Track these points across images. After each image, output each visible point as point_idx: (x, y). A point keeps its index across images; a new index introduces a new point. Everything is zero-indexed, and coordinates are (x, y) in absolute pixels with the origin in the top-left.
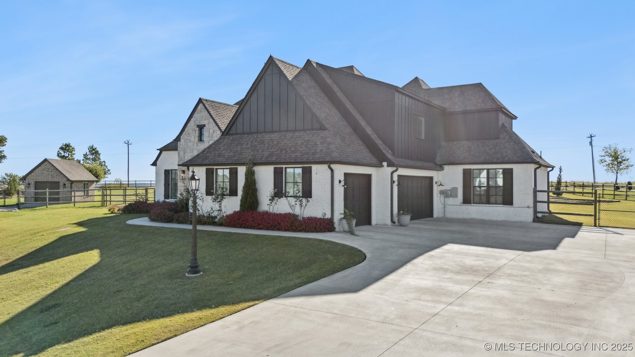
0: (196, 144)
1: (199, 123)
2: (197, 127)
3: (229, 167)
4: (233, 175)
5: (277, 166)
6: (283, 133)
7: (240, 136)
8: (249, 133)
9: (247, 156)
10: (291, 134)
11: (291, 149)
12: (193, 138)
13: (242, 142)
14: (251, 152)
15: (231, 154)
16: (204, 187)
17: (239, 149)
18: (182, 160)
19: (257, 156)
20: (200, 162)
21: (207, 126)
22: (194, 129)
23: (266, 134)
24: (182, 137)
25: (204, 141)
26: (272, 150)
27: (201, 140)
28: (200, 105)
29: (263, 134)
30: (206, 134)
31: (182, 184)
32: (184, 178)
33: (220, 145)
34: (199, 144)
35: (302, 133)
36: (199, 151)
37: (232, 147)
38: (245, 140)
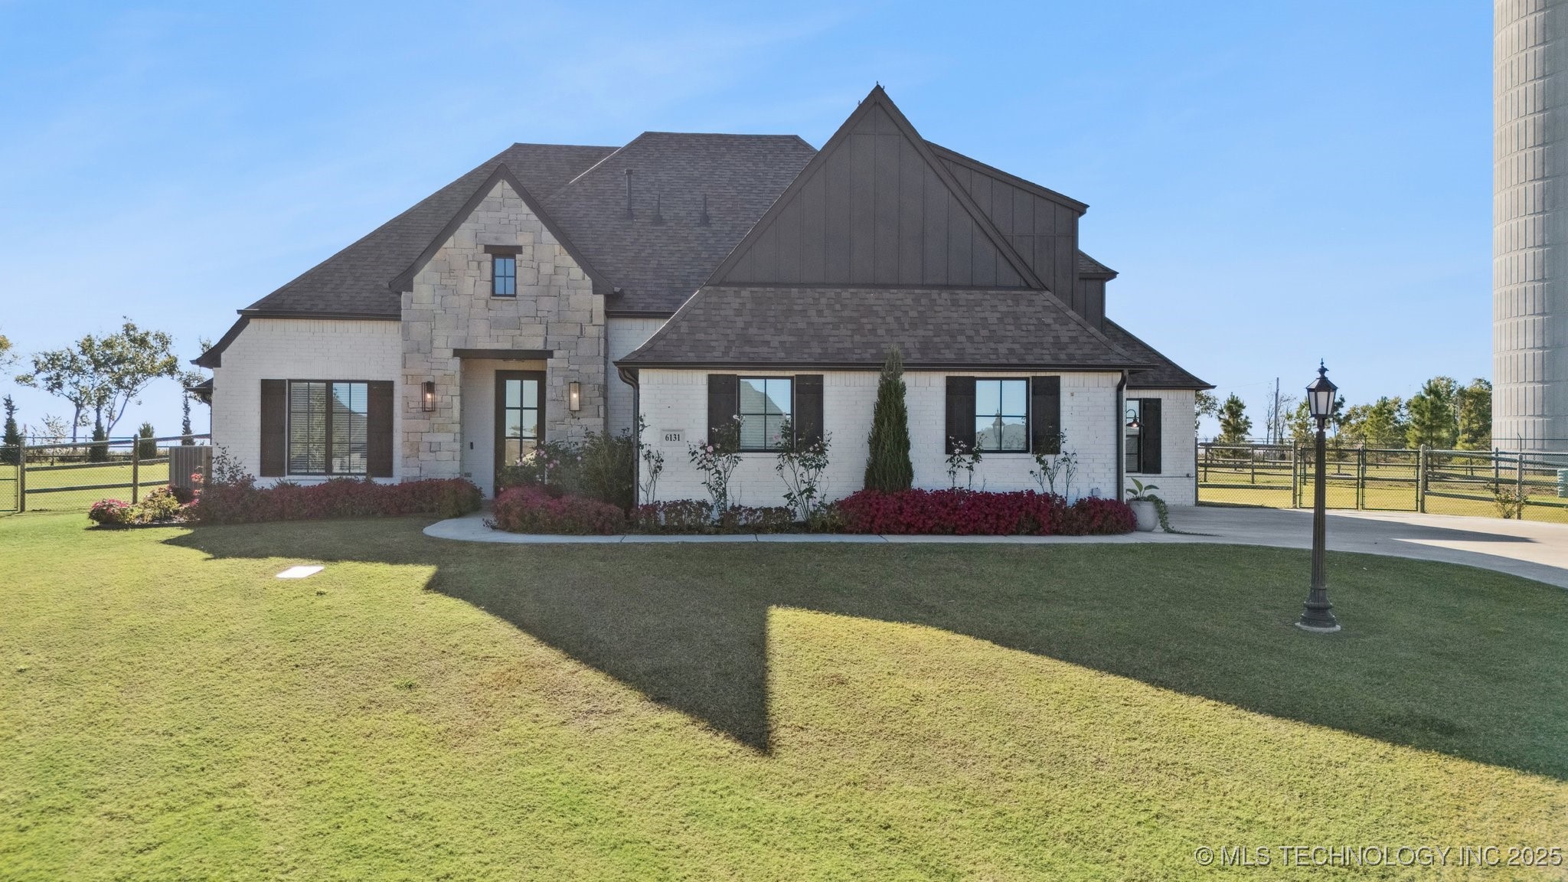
0: (484, 302)
1: (496, 239)
2: (485, 252)
3: (792, 373)
4: (808, 397)
5: (956, 374)
6: (916, 291)
7: (772, 289)
8: (801, 285)
9: (848, 345)
10: (945, 295)
11: (977, 332)
12: (474, 283)
13: (796, 307)
14: (852, 336)
15: (784, 338)
16: (698, 429)
17: (802, 325)
18: (418, 350)
19: (883, 346)
20: (692, 357)
21: (527, 251)
22: (474, 256)
23: (863, 290)
24: (417, 279)
25: (515, 296)
26: (921, 332)
27: (493, 293)
28: (499, 186)
29: (852, 290)
30: (525, 275)
31: (422, 425)
32: (429, 405)
33: (722, 313)
34: (497, 304)
35: (976, 295)
36: (495, 324)
37: (772, 320)
38: (801, 301)
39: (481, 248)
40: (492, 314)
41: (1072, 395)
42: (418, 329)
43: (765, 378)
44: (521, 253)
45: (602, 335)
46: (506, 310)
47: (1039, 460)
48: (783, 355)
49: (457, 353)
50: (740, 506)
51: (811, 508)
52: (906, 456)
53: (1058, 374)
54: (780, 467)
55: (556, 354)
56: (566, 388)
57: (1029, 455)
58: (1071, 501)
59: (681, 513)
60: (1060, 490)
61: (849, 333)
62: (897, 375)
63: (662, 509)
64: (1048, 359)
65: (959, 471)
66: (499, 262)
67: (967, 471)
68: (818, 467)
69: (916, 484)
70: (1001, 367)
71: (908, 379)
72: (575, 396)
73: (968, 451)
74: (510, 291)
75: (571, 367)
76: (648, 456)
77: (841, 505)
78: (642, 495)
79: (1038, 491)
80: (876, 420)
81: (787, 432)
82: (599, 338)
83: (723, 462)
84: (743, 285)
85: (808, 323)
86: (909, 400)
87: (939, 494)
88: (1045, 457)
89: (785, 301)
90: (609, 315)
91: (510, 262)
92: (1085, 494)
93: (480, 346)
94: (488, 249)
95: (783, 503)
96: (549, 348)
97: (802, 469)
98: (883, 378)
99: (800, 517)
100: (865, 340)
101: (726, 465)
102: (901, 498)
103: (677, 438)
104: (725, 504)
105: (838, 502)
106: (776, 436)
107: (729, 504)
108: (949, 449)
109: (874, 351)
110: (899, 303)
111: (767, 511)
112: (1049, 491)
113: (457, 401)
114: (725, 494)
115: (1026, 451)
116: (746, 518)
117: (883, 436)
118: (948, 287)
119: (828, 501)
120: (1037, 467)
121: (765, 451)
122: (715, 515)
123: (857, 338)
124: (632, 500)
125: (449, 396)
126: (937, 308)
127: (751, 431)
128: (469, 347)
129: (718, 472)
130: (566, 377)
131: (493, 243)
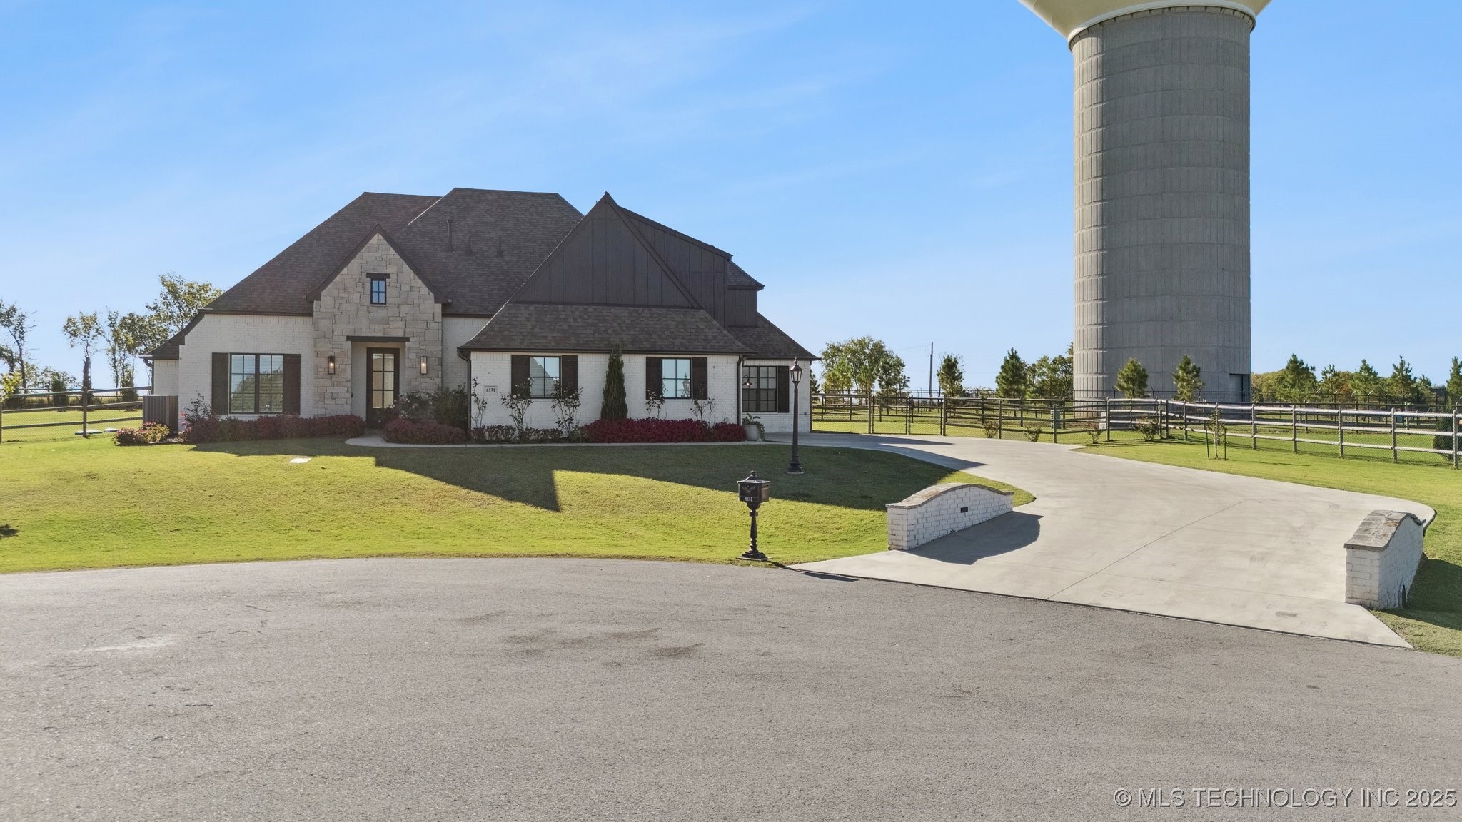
0: (366, 308)
1: (374, 269)
2: (367, 277)
3: (560, 355)
4: (569, 369)
5: (652, 356)
6: (630, 308)
7: (547, 306)
8: (563, 303)
9: (592, 339)
10: (646, 311)
11: (663, 333)
12: (359, 296)
13: (561, 317)
14: (594, 334)
15: (555, 335)
16: (505, 387)
17: (565, 327)
18: (325, 336)
19: (611, 339)
20: (502, 345)
21: (393, 277)
22: (360, 279)
23: (600, 307)
24: (323, 293)
25: (385, 303)
26: (632, 332)
27: (372, 303)
28: (376, 237)
29: (594, 307)
30: (392, 292)
31: (327, 382)
32: (331, 371)
33: (519, 319)
34: (373, 308)
35: (664, 311)
36: (371, 321)
37: (548, 324)
38: (563, 313)
39: (364, 275)
40: (371, 315)
41: (714, 367)
42: (324, 324)
43: (544, 357)
44: (390, 278)
45: (440, 328)
46: (380, 313)
47: (696, 403)
48: (554, 344)
49: (349, 338)
50: (531, 428)
51: (571, 430)
52: (624, 401)
53: (706, 356)
54: (554, 407)
55: (411, 339)
56: (418, 360)
57: (691, 400)
58: (712, 425)
59: (497, 432)
60: (706, 419)
61: (592, 332)
62: (618, 357)
63: (487, 430)
64: (701, 349)
65: (653, 409)
66: (375, 283)
67: (657, 409)
68: (575, 406)
69: (629, 416)
70: (676, 352)
71: (625, 358)
72: (424, 365)
73: (656, 398)
74: (382, 300)
75: (421, 347)
76: (476, 401)
77: (587, 427)
78: (473, 422)
79: (695, 419)
80: (607, 381)
81: (557, 387)
82: (438, 330)
83: (521, 404)
84: (531, 303)
85: (569, 326)
86: (625, 370)
87: (642, 421)
88: (699, 401)
89: (555, 313)
90: (444, 315)
91: (382, 283)
92: (720, 420)
93: (364, 334)
94: (369, 275)
95: (555, 426)
96: (407, 336)
97: (566, 408)
98: (611, 358)
99: (565, 435)
100: (600, 336)
101: (524, 406)
102: (620, 423)
103: (493, 390)
104: (522, 428)
105: (586, 426)
106: (550, 389)
107: (525, 428)
108: (648, 397)
109: (606, 342)
110: (620, 315)
111: (546, 431)
112: (699, 419)
113: (349, 368)
114: (522, 422)
115: (690, 398)
116: (535, 435)
117: (611, 389)
118: (648, 306)
119: (580, 426)
120: (694, 406)
121: (545, 398)
122: (517, 433)
123: (596, 335)
124: (467, 426)
125: (343, 364)
126: (641, 318)
127: (536, 387)
128: (356, 335)
129: (519, 410)
130: (417, 353)
131: (372, 271)
